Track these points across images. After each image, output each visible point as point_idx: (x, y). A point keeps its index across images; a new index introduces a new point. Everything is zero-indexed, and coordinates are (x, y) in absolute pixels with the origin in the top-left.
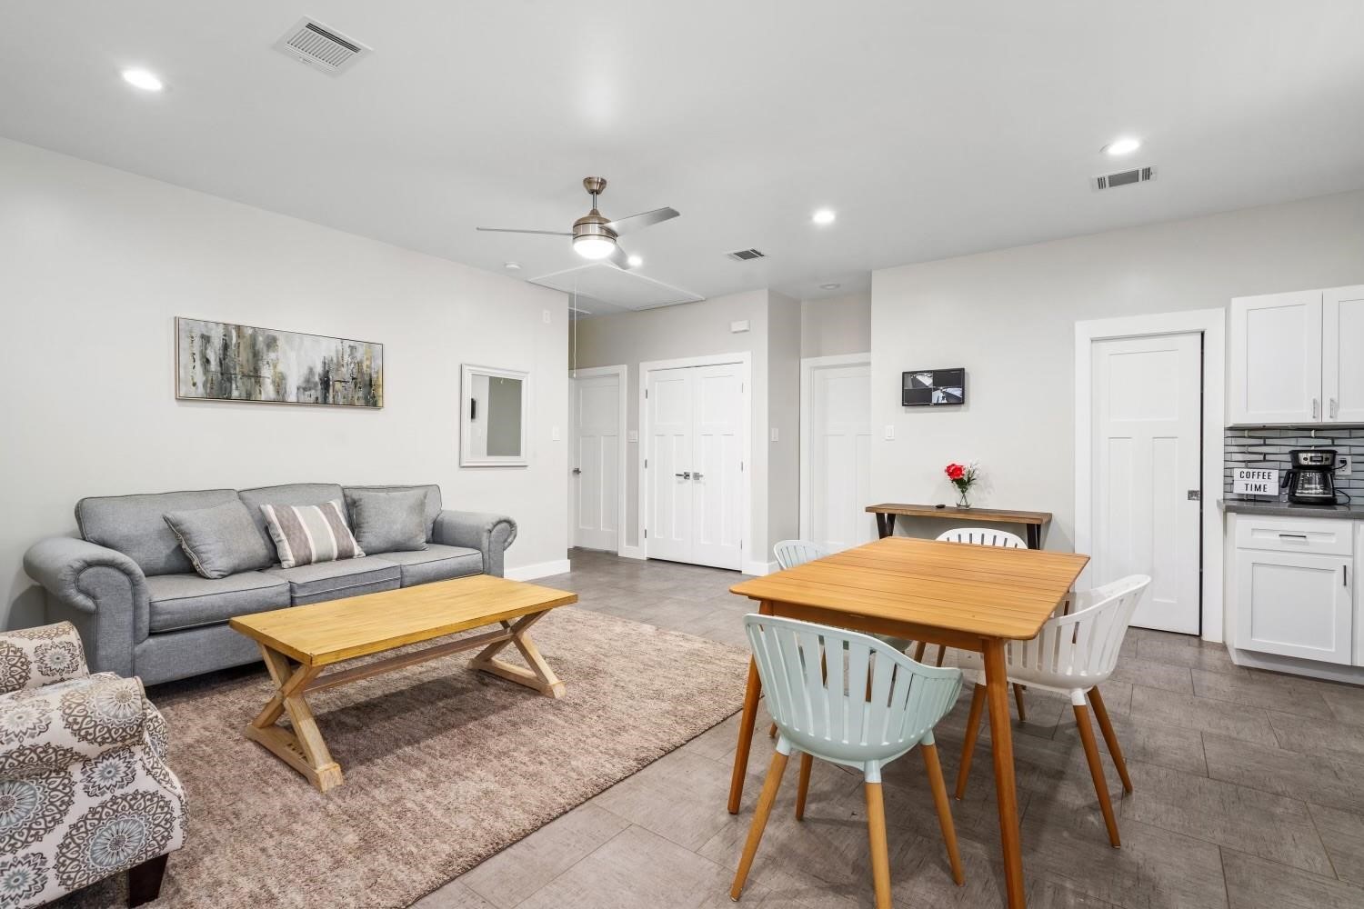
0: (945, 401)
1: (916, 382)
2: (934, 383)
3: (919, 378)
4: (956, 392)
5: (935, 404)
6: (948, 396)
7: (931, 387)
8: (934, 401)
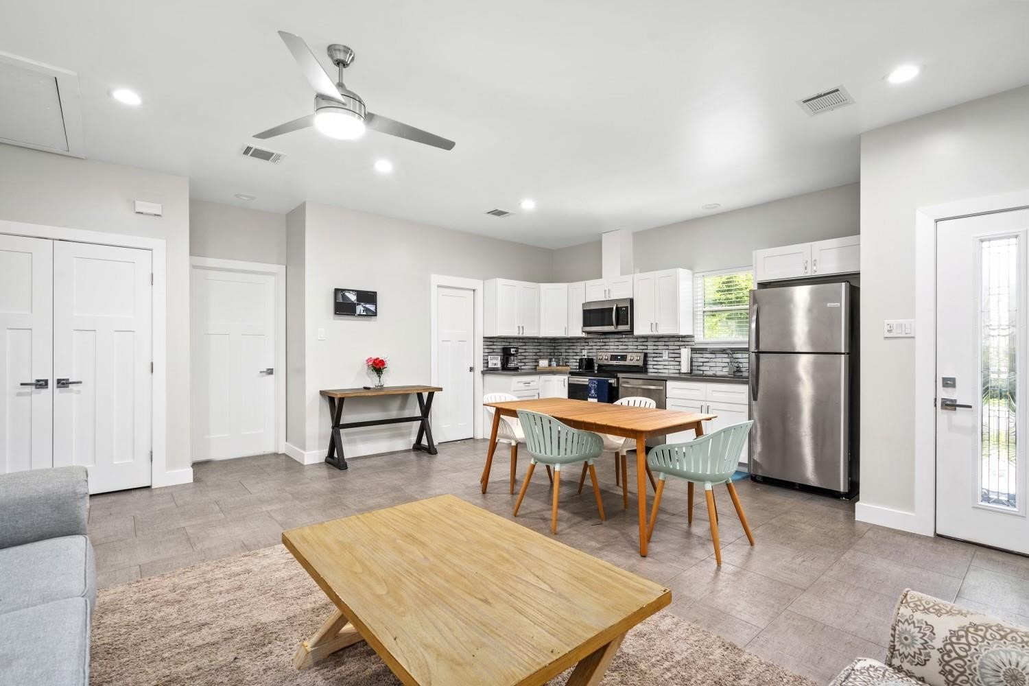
0: (365, 313)
1: (344, 297)
2: (358, 300)
3: (347, 294)
4: (372, 307)
5: (359, 315)
6: (367, 310)
7: (356, 302)
8: (358, 312)
